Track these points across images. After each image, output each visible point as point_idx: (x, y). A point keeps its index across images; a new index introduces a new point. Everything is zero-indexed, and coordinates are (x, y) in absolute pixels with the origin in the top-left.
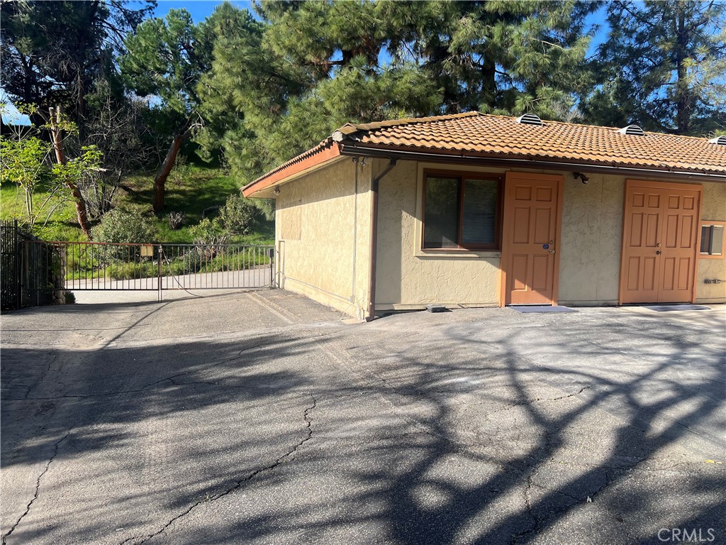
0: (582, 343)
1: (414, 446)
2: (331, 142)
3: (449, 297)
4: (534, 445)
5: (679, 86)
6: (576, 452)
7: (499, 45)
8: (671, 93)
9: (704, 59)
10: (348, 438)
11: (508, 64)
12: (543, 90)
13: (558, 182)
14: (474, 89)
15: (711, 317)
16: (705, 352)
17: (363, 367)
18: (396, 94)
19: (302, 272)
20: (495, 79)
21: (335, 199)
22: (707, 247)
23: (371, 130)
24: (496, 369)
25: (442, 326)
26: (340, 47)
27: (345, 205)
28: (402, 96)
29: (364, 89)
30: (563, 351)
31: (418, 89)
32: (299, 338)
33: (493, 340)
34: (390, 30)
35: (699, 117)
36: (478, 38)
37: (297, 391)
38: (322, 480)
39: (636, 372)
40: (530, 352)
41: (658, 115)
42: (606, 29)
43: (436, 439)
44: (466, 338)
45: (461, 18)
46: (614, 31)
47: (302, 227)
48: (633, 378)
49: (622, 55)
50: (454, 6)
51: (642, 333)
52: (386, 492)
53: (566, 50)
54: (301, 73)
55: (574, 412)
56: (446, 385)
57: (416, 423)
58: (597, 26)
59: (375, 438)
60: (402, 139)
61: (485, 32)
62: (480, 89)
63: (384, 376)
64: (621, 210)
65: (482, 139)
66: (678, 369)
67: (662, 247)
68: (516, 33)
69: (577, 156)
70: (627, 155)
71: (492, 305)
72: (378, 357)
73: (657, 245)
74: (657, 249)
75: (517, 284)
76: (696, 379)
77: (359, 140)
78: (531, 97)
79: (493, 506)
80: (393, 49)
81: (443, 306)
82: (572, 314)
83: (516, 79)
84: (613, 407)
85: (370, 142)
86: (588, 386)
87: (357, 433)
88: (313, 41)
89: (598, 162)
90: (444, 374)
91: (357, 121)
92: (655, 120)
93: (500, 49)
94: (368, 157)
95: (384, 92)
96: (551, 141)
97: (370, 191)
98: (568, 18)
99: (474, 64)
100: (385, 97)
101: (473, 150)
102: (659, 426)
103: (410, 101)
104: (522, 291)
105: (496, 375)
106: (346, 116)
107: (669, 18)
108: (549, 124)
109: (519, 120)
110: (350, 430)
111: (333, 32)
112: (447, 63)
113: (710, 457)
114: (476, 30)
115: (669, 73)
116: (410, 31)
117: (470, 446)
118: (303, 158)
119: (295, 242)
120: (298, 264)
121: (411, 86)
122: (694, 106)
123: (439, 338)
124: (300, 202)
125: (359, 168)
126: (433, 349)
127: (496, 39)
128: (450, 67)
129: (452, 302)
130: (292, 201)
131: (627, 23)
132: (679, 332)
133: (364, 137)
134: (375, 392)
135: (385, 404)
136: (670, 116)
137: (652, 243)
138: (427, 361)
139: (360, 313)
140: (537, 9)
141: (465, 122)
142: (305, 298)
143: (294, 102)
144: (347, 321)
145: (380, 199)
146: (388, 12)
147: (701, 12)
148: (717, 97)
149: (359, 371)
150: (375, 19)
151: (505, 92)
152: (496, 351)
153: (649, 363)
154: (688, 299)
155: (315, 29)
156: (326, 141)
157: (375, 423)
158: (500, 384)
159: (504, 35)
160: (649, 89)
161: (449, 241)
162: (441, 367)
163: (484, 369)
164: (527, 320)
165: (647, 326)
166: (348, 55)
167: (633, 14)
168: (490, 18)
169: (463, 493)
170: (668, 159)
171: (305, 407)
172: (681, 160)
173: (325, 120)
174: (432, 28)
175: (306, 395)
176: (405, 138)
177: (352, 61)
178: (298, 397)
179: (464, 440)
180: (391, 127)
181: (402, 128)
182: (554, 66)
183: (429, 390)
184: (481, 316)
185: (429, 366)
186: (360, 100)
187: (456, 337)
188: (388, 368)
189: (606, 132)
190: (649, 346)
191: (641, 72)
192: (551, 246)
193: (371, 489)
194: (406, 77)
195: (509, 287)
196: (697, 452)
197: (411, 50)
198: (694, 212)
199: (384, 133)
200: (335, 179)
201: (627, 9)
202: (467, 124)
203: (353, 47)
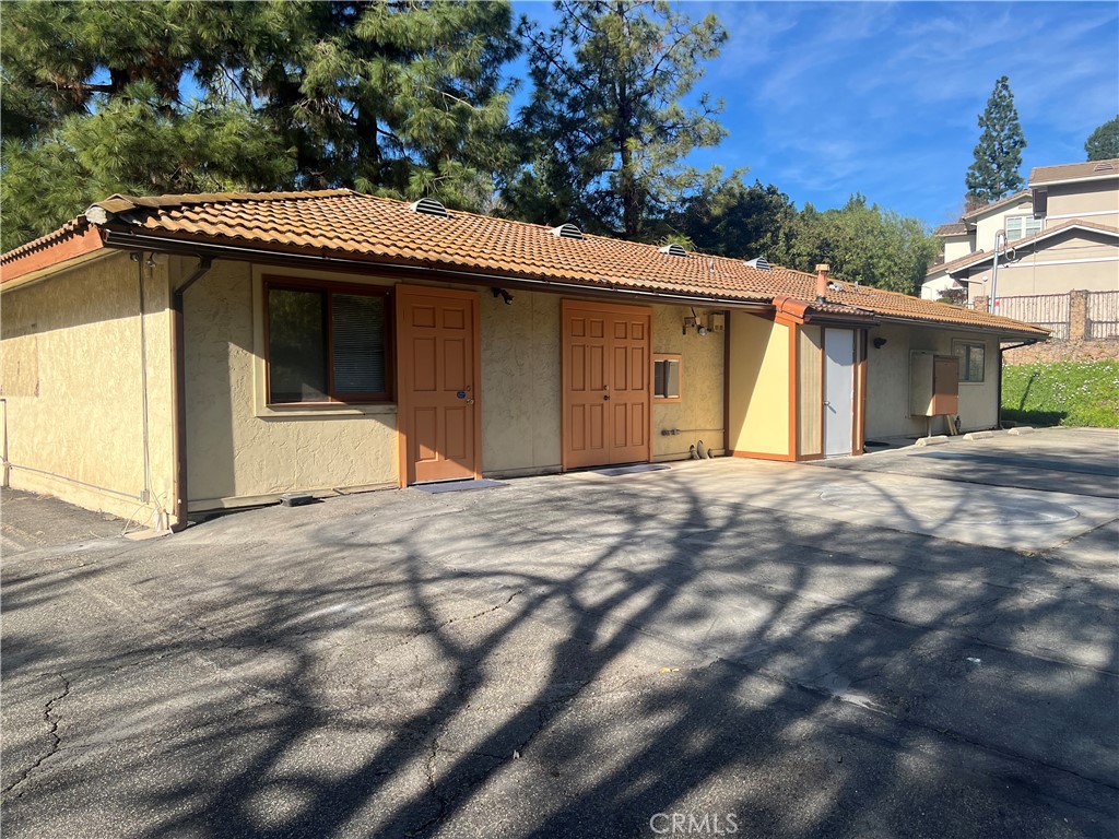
0: (514, 529)
1: (254, 728)
2: (83, 226)
3: (317, 478)
4: (442, 690)
5: (624, 175)
6: (502, 690)
7: (381, 91)
8: (615, 183)
9: (651, 141)
10: (130, 739)
11: (396, 121)
12: (449, 165)
13: (472, 301)
14: (347, 154)
15: (670, 478)
16: (661, 526)
17: (165, 611)
18: (213, 151)
19: (45, 455)
20: (378, 142)
21: (102, 323)
22: (662, 389)
23: (162, 208)
24: (391, 584)
25: (308, 527)
26: (104, 62)
27: (122, 333)
28: (224, 155)
29: (153, 137)
30: (487, 544)
31: (252, 146)
32: (37, 575)
33: (388, 540)
34: (196, 45)
35: (651, 217)
36: (348, 76)
37: (30, 671)
38: (79, 820)
39: (580, 562)
40: (441, 551)
41: (601, 211)
42: (529, 86)
43: (292, 711)
44: (346, 542)
45: (318, 42)
46: (539, 91)
47: (40, 373)
48: (577, 572)
49: (552, 125)
50: (305, 22)
51: (590, 507)
52: (201, 815)
53: (477, 110)
54: (30, 100)
55: (500, 632)
56: (310, 621)
57: (257, 691)
58: (517, 81)
59: (182, 727)
60: (220, 226)
61: (357, 68)
62: (355, 155)
63: (203, 620)
64: (558, 341)
65: (356, 232)
66: (631, 552)
67: (610, 390)
68: (403, 77)
69: (494, 265)
70: (560, 265)
71: (387, 487)
72: (194, 591)
73: (604, 388)
74: (605, 393)
75: (424, 451)
76: (651, 563)
77: (139, 223)
78: (431, 174)
79: (378, 798)
80: (205, 76)
81: (309, 495)
82: (501, 490)
83: (409, 146)
84: (551, 615)
85: (161, 229)
86: (520, 590)
87: (150, 726)
88: (51, 46)
89: (522, 274)
90: (307, 604)
91: (144, 191)
92: (599, 218)
93: (382, 97)
94: (159, 252)
95: (192, 145)
96: (460, 241)
97: (168, 310)
98: (476, 64)
99: (344, 116)
100: (194, 154)
101: (340, 250)
102: (606, 632)
103: (239, 164)
104: (431, 459)
105: (391, 593)
106: (122, 181)
107: (607, 82)
108: (458, 216)
109: (413, 206)
110: (137, 723)
111: (89, 35)
112: (299, 109)
113: (665, 664)
114: (343, 63)
115: (611, 155)
116: (234, 53)
117: (345, 710)
118: (33, 249)
119: (26, 400)
120: (36, 440)
121: (239, 140)
122: (642, 202)
123: (302, 546)
124: (34, 328)
125: (145, 271)
126: (290, 566)
127: (375, 82)
128: (304, 116)
129: (323, 488)
130: (18, 325)
131: (556, 83)
132: (634, 502)
133: (150, 219)
134: (186, 651)
135: (203, 668)
136: (616, 214)
137: (598, 385)
138: (281, 586)
139: (160, 519)
140: (432, 44)
141: (330, 204)
142: (53, 503)
143: (15, 150)
144: (136, 536)
145: (186, 324)
146: (192, 14)
147: (645, 78)
148: (668, 192)
149: (157, 619)
150: (168, 24)
151: (395, 162)
152: (392, 556)
153: (597, 547)
154: (645, 458)
155: (56, 25)
156: (75, 222)
157: (184, 702)
158: (395, 606)
159: (386, 77)
160: (589, 176)
161: (312, 390)
162: (304, 592)
163: (372, 587)
164: (438, 504)
165: (595, 497)
166: (121, 78)
167: (563, 70)
168: (364, 49)
169: (333, 787)
170: (610, 273)
171: (46, 699)
172: (626, 275)
173: (81, 184)
174: (270, 50)
175: (50, 676)
176: (226, 224)
177: (128, 89)
178: (33, 682)
179: (337, 704)
180: (201, 205)
181: (221, 207)
182: (461, 131)
183: (283, 633)
184: (369, 505)
185: (282, 594)
186: (147, 157)
187: (328, 543)
188: (212, 607)
189: (535, 231)
190: (597, 524)
191: (578, 151)
192: (468, 394)
193: (173, 817)
194: (229, 124)
195: (412, 457)
196: (651, 660)
197: (237, 82)
198: (644, 343)
199: (187, 214)
200: (100, 288)
201: (555, 63)
202: (333, 207)
203: (129, 66)
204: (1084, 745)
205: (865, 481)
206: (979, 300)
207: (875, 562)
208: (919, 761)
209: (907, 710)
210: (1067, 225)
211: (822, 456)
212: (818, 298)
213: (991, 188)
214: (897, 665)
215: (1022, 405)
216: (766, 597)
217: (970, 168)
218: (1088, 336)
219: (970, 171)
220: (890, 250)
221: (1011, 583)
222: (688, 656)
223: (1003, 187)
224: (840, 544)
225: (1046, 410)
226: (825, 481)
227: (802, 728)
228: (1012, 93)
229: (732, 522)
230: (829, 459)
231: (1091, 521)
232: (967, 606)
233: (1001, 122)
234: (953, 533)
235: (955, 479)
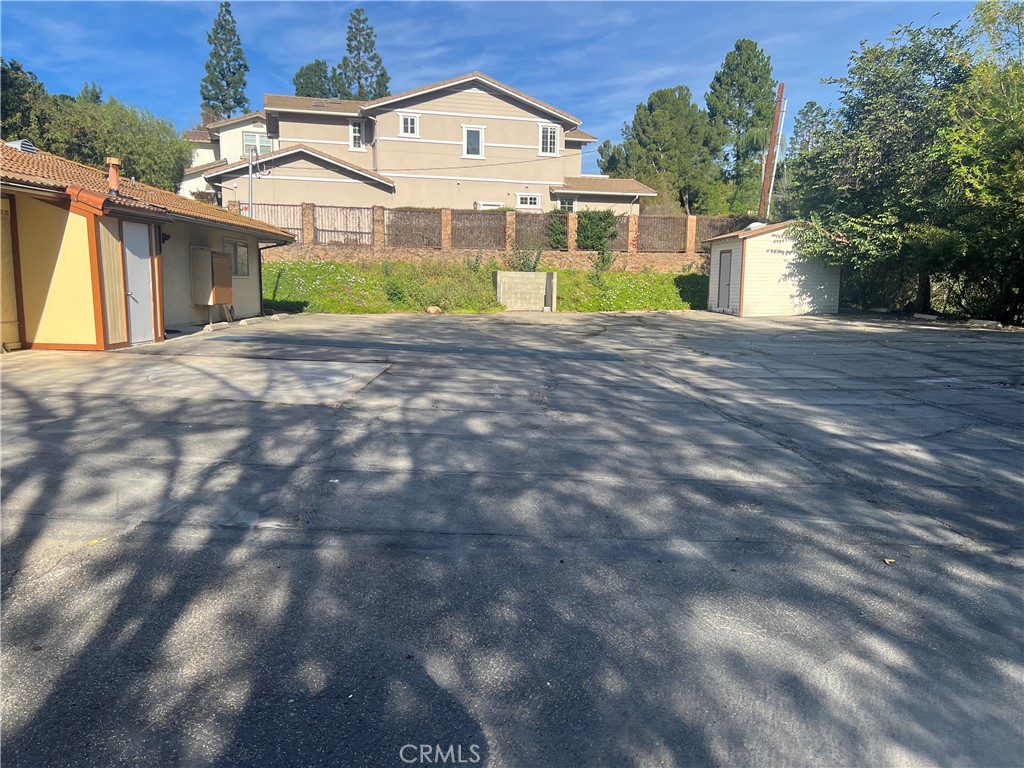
113: (89, 538)
204: (420, 515)
205: (181, 364)
206: (232, 203)
207: (230, 427)
208: (331, 552)
209: (308, 523)
210: (296, 147)
211: (128, 343)
212: (111, 191)
213: (223, 103)
214: (286, 496)
215: (274, 296)
216: (156, 467)
217: (203, 80)
218: (315, 242)
219: (204, 84)
220: (149, 149)
221: (333, 426)
222: (111, 526)
223: (232, 103)
224: (192, 416)
225: (292, 300)
226: (144, 366)
227: (239, 554)
228: (234, 19)
229: (80, 410)
230: (135, 346)
231: (363, 380)
232: (313, 447)
233: (227, 44)
234: (277, 397)
235: (255, 357)
